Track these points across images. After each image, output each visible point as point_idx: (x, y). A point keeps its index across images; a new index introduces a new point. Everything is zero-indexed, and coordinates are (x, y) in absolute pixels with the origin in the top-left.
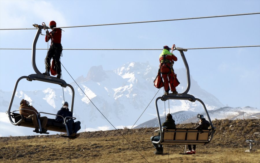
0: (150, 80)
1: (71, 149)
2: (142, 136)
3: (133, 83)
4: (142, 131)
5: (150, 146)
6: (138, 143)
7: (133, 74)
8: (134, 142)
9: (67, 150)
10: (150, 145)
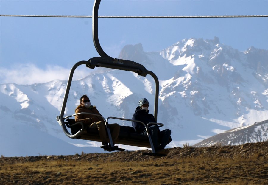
0: (219, 68)
1: (102, 179)
2: (214, 159)
3: (192, 72)
4: (214, 151)
5: (227, 176)
6: (208, 170)
7: (192, 57)
8: (202, 168)
9: (95, 180)
10: (228, 173)
